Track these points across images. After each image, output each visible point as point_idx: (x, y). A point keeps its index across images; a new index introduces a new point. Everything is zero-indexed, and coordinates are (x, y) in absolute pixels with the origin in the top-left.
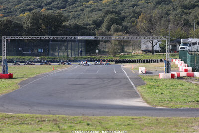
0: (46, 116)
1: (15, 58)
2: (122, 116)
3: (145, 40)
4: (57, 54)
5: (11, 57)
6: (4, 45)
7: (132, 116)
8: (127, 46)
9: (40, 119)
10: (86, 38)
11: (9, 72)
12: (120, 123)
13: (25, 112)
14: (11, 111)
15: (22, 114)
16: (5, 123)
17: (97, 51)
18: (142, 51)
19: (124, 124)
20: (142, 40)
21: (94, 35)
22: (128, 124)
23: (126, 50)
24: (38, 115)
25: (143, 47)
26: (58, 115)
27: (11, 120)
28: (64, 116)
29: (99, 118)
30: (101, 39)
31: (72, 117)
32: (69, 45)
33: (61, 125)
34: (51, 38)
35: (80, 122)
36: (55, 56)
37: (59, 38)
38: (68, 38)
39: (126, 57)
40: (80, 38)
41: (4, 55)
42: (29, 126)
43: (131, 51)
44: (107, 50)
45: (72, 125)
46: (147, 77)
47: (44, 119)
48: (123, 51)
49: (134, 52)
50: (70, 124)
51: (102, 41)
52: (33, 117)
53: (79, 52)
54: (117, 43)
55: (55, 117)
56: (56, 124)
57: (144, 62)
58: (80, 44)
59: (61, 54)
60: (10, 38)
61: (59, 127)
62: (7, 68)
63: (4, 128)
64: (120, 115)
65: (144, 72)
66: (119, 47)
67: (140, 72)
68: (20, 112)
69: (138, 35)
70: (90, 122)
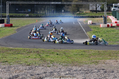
0: (32, 49)
1: (14, 14)
2: (77, 50)
3: (92, 4)
4: (39, 12)
5: (12, 14)
6: (8, 7)
7: (84, 49)
8: (81, 8)
9: (29, 51)
10: (57, 3)
11: (10, 23)
12: (77, 53)
13: (20, 47)
14: (12, 46)
15: (18, 48)
16: (8, 53)
17: (63, 11)
18: (90, 11)
19: (79, 54)
20: (90, 4)
21: (61, 1)
22: (82, 54)
23: (80, 10)
24: (27, 49)
25: (91, 9)
26: (39, 49)
27: (11, 52)
28: (43, 49)
29: (64, 51)
30: (66, 3)
31: (48, 50)
32: (47, 7)
33: (41, 55)
34: (36, 3)
35: (52, 53)
36: (38, 13)
37: (40, 3)
38: (46, 3)
39: (80, 14)
40: (53, 3)
41: (7, 13)
42: (22, 55)
43: (83, 11)
44: (69, 10)
45: (48, 54)
46: (93, 26)
47: (31, 51)
48: (78, 11)
49: (85, 11)
50: (47, 54)
51: (66, 5)
52: (25, 50)
53: (52, 11)
54: (75, 6)
55: (37, 50)
56: (38, 54)
57: (91, 17)
58: (53, 6)
59: (41, 12)
60: (11, 3)
61: (40, 56)
62: (9, 21)
63: (7, 56)
64: (77, 49)
65: (91, 23)
66: (76, 9)
67: (89, 23)
68: (17, 47)
69: (88, 1)
70: (58, 53)
